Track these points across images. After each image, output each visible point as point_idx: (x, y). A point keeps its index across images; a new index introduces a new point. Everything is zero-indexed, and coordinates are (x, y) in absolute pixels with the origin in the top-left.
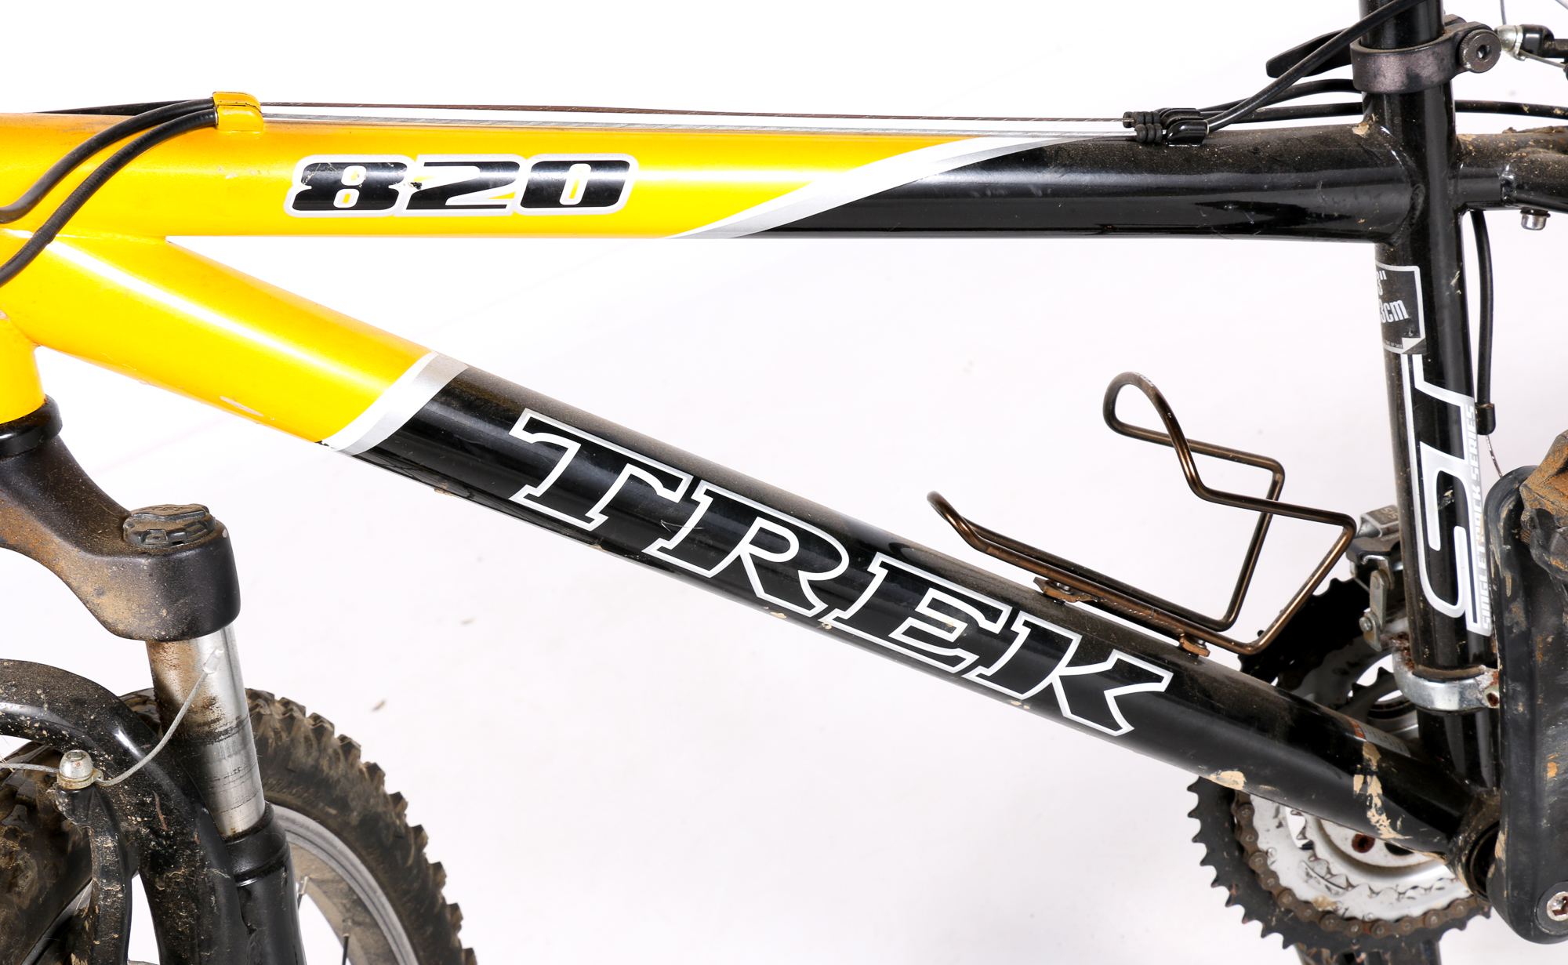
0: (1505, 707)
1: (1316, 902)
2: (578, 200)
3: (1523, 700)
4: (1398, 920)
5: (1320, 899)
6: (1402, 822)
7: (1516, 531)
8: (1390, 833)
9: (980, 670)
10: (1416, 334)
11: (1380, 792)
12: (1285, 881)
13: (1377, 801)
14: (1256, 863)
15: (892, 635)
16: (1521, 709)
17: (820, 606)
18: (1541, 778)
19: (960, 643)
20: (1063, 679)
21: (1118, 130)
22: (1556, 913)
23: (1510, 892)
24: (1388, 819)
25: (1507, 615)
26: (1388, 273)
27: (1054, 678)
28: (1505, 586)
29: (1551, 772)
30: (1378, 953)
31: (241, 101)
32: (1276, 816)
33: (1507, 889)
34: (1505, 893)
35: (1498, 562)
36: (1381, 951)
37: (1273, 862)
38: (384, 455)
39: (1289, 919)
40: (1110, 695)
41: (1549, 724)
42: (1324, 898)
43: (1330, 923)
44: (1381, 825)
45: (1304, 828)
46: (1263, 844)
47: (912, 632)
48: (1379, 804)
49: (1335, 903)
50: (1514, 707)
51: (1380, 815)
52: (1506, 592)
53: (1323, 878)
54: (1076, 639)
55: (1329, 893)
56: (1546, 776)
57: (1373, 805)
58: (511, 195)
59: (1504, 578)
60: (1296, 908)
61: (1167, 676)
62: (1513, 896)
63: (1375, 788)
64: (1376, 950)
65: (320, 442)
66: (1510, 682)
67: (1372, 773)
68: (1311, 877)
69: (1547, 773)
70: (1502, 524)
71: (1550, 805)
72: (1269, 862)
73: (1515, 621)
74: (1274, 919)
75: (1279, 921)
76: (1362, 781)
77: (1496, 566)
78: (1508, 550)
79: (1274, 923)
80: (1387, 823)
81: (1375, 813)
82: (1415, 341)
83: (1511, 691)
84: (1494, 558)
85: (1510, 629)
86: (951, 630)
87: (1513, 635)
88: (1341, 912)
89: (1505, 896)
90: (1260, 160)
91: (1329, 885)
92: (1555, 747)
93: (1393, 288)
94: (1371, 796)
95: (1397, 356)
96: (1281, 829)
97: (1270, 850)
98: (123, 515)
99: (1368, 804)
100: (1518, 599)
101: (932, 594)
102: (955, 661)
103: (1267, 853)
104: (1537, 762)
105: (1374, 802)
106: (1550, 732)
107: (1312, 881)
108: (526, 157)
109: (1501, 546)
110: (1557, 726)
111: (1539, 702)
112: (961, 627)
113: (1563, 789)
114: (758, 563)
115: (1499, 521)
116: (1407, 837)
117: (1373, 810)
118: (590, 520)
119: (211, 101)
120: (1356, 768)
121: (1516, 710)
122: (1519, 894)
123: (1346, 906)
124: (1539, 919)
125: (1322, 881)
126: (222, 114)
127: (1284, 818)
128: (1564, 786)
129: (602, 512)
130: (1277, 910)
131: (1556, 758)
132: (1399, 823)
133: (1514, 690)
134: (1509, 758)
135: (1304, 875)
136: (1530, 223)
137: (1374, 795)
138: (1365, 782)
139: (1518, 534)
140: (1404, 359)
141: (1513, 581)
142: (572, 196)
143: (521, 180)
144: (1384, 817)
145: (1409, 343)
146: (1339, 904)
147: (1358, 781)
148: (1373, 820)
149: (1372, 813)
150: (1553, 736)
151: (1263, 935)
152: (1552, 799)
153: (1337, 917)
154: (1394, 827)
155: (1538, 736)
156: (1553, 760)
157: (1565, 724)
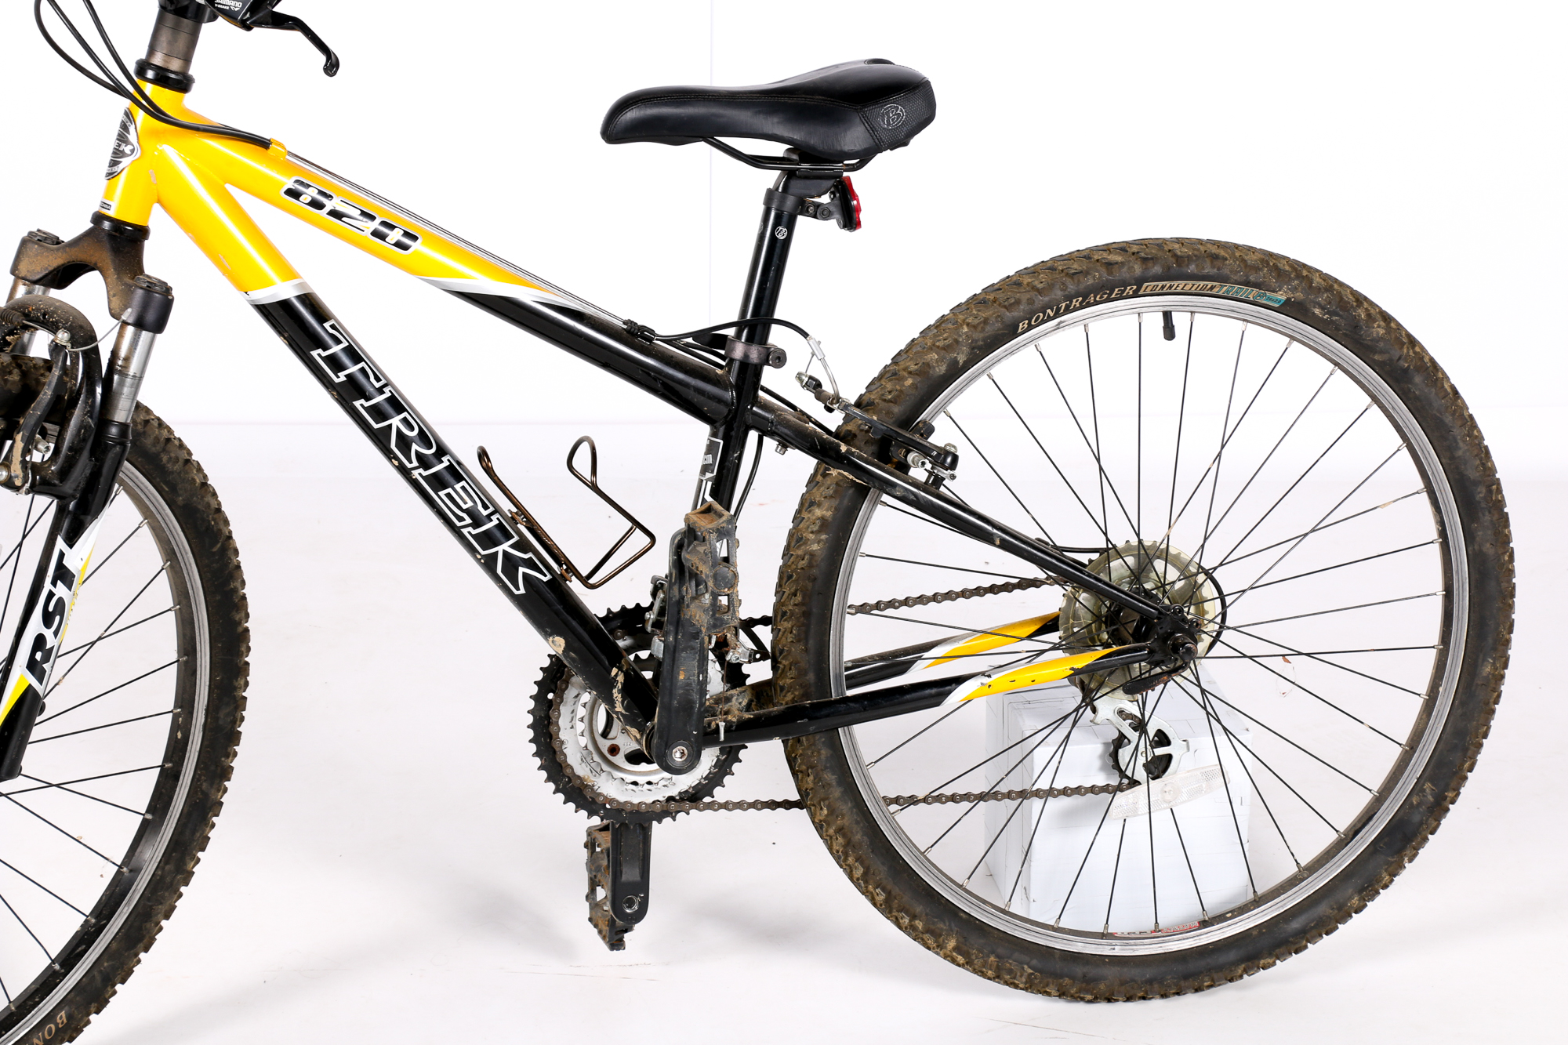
1: (584, 778)
2: (393, 243)
3: (673, 634)
4: (625, 802)
5: (586, 776)
6: (627, 703)
8: (620, 707)
9: (470, 529)
10: (712, 472)
11: (623, 681)
12: (570, 761)
13: (620, 685)
14: (556, 744)
15: (439, 493)
16: (671, 639)
17: (415, 463)
18: (677, 678)
19: (467, 511)
20: (505, 552)
21: (620, 324)
24: (622, 698)
26: (710, 440)
27: (500, 549)
29: (681, 677)
31: (280, 144)
37: (565, 748)
38: (264, 310)
39: (568, 786)
40: (522, 570)
41: (683, 651)
42: (588, 776)
44: (618, 700)
45: (584, 731)
46: (562, 736)
47: (449, 495)
48: (620, 687)
49: (593, 781)
50: (667, 637)
51: (619, 693)
54: (516, 538)
55: (591, 773)
56: (679, 678)
57: (617, 687)
58: (368, 228)
60: (574, 778)
61: (549, 577)
63: (621, 678)
64: (612, 820)
65: (246, 293)
67: (622, 671)
68: (583, 761)
69: (679, 676)
71: (680, 694)
72: (563, 747)
74: (562, 784)
75: (564, 785)
80: (620, 700)
82: (711, 475)
83: (668, 630)
85: (671, 598)
86: (465, 503)
87: (672, 601)
88: (596, 788)
90: (672, 361)
91: (591, 769)
92: (684, 663)
93: (711, 449)
94: (618, 681)
95: (702, 481)
96: (571, 729)
97: (565, 740)
98: (141, 271)
99: (615, 685)
101: (463, 483)
102: (461, 519)
103: (563, 741)
104: (675, 668)
105: (618, 685)
106: (683, 655)
107: (583, 764)
108: (380, 216)
110: (687, 653)
112: (470, 504)
113: (687, 688)
114: (399, 431)
116: (626, 712)
117: (617, 689)
118: (338, 377)
119: (269, 140)
120: (616, 665)
123: (599, 785)
125: (588, 765)
126: (273, 146)
127: (575, 723)
128: (687, 686)
129: (345, 376)
130: (564, 779)
132: (625, 702)
135: (579, 759)
136: (778, 450)
137: (620, 681)
138: (617, 673)
140: (704, 482)
142: (391, 240)
143: (375, 225)
144: (620, 695)
145: (709, 475)
146: (596, 783)
147: (614, 671)
148: (615, 695)
149: (615, 691)
150: (684, 658)
151: (554, 793)
152: (681, 691)
153: (592, 789)
154: (623, 706)
155: (677, 655)
156: (683, 670)
157: (691, 653)
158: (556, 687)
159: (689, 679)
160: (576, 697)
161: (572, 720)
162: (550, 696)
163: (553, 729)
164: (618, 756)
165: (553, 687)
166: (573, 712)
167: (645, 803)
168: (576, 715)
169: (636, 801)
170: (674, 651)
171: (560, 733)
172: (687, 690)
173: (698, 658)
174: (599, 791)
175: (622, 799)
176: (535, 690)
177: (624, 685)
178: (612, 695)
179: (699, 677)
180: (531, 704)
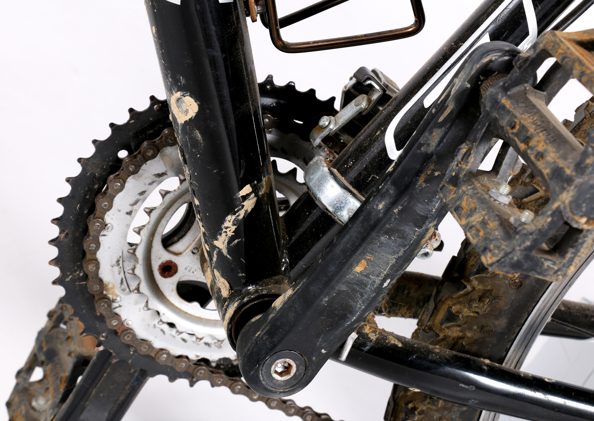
0: (371, 199)
1: (106, 286)
3: (387, 202)
4: (142, 340)
5: (110, 286)
6: (238, 242)
7: (482, 78)
8: (223, 243)
11: (249, 210)
12: (100, 255)
13: (242, 214)
14: (93, 226)
16: (381, 206)
18: (351, 266)
22: (276, 372)
23: (262, 334)
24: (234, 232)
25: (426, 134)
28: (443, 113)
29: (359, 269)
30: (111, 353)
32: (133, 205)
33: (262, 331)
34: (259, 333)
35: (452, 93)
36: (114, 354)
37: (104, 235)
39: (78, 285)
41: (386, 233)
42: (113, 287)
43: (104, 305)
44: (226, 232)
45: (144, 226)
46: (109, 217)
48: (241, 217)
49: (117, 296)
50: (377, 202)
51: (234, 225)
52: (440, 117)
53: (124, 272)
55: (120, 285)
56: (355, 268)
57: (237, 214)
59: (448, 106)
60: (92, 278)
62: (262, 338)
63: (249, 205)
64: (111, 351)
66: (389, 183)
67: (257, 195)
68: (119, 265)
69: (357, 266)
70: (478, 66)
71: (339, 290)
72: (102, 233)
73: (429, 142)
74: (71, 277)
75: (73, 281)
76: (248, 192)
77: (449, 93)
78: (467, 88)
79: (68, 280)
80: (230, 234)
81: (232, 221)
83: (385, 190)
84: (452, 89)
85: (421, 145)
87: (418, 151)
88: (115, 305)
89: (257, 335)
91: (124, 280)
92: (376, 252)
94: (243, 206)
96: (128, 216)
97: (109, 225)
99: (236, 210)
100: (443, 128)
103: (106, 225)
104: (359, 252)
105: (240, 212)
106: (382, 238)
107: (116, 269)
109: (464, 81)
110: (390, 238)
111: (396, 211)
113: (355, 286)
115: (478, 63)
116: (228, 256)
117: (234, 217)
120: (254, 181)
121: (377, 205)
122: (266, 339)
123: (121, 304)
124: (264, 366)
125: (122, 273)
127: (136, 211)
128: (357, 285)
130: (78, 273)
131: (369, 260)
132: (236, 241)
133: (387, 190)
134: (344, 236)
135: (115, 260)
137: (245, 208)
138: (248, 195)
139: (482, 81)
141: (451, 112)
144: (233, 228)
146: (118, 299)
147: (247, 189)
148: (227, 224)
149: (230, 218)
150: (382, 243)
151: (54, 283)
152: (343, 288)
153: (110, 306)
154: (229, 243)
155: (374, 234)
156: (368, 261)
157: (395, 241)
158: (138, 147)
159: (367, 276)
160: (160, 175)
161: (136, 203)
162: (123, 154)
163: (102, 203)
164: (169, 280)
165: (133, 145)
166: (142, 193)
167: (168, 354)
168: (144, 200)
169: (158, 344)
170: (373, 227)
171: (108, 213)
172: (354, 291)
173: (401, 254)
174: (117, 311)
175: (141, 332)
176: (105, 134)
177: (249, 217)
178: (223, 221)
179: (384, 280)
180: (89, 151)
